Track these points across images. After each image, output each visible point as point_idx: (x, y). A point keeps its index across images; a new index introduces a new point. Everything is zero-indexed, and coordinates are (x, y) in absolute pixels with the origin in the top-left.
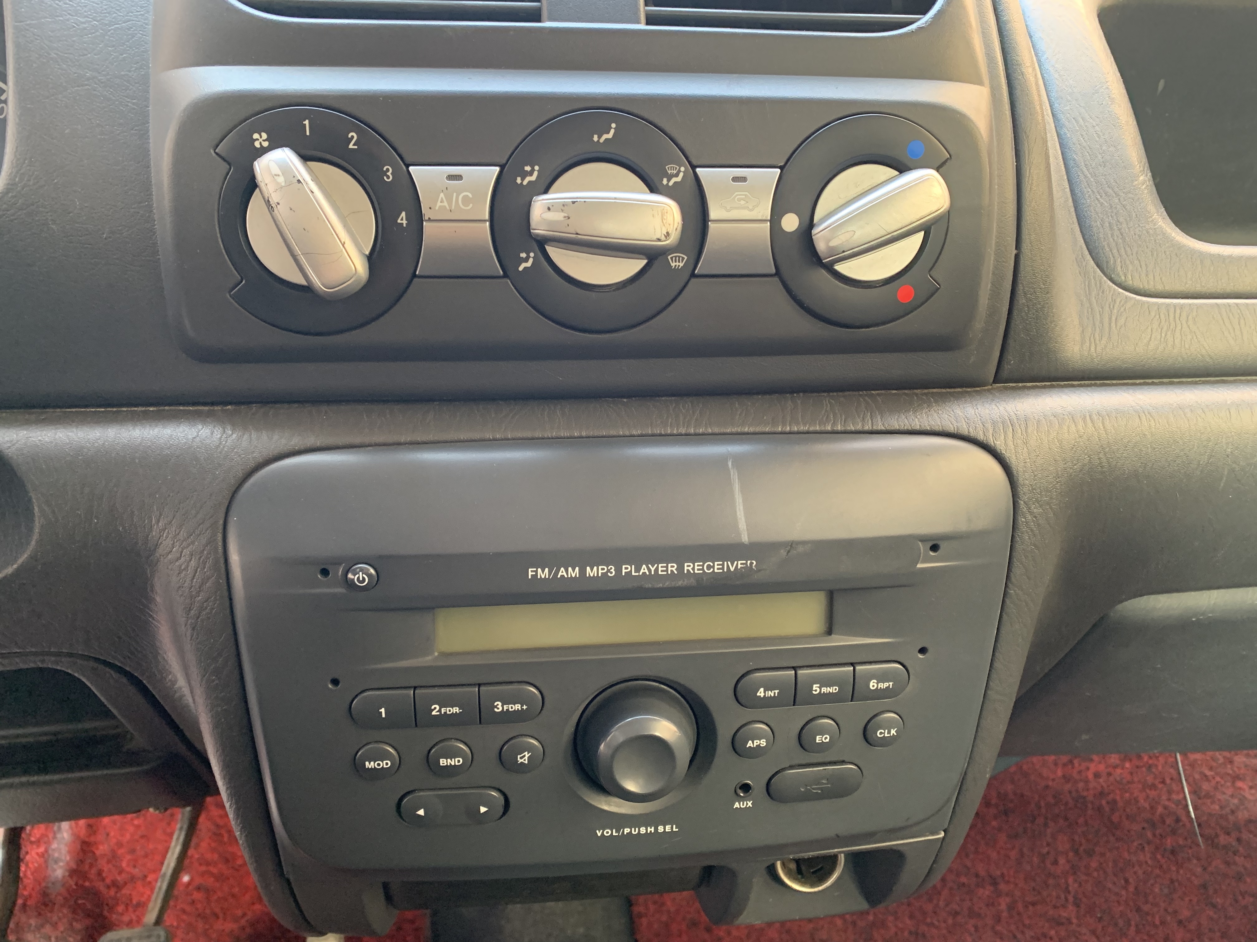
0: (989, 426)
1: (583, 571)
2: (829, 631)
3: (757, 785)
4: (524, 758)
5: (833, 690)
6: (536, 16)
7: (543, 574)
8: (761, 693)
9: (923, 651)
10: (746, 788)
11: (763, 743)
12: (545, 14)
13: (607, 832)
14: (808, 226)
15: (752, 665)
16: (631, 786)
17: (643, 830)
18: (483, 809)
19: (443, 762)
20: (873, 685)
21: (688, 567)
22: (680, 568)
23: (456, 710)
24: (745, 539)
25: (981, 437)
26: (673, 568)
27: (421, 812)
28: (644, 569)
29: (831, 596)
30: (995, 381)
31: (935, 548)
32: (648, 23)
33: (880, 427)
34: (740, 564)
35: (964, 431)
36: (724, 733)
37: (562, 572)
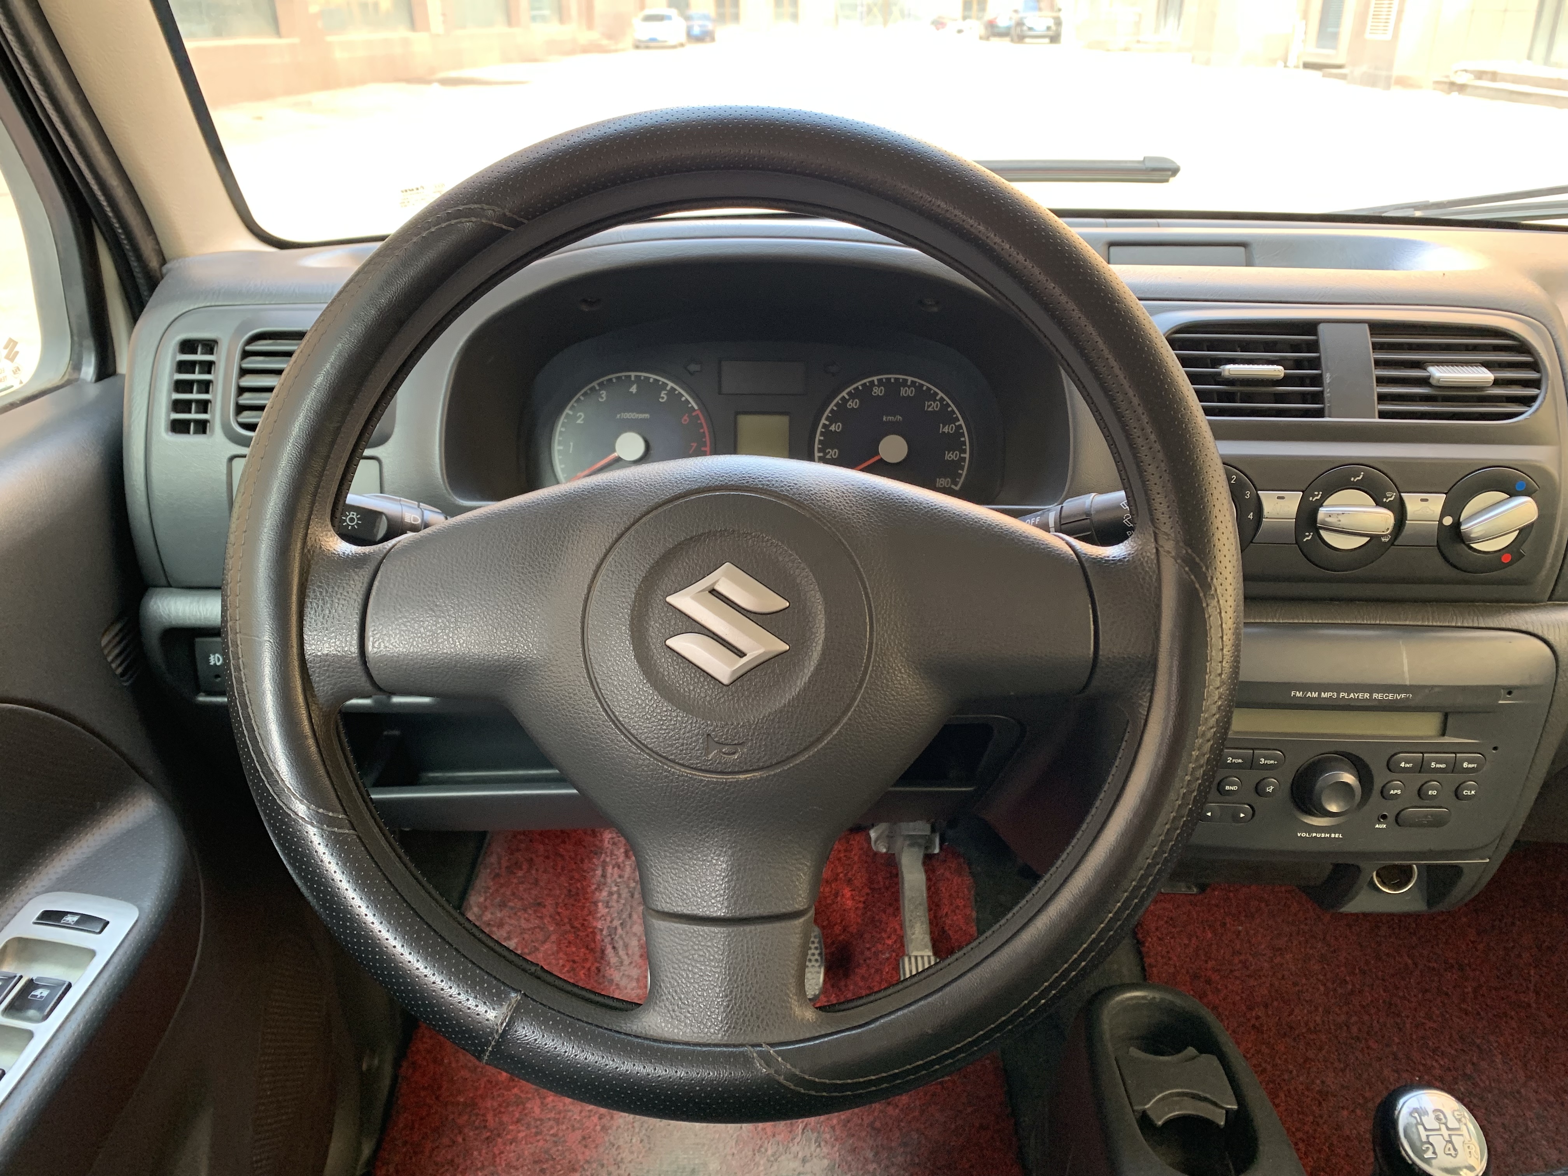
0: (1545, 627)
1: (1320, 695)
2: (1443, 734)
3: (1391, 818)
4: (1270, 789)
5: (1443, 766)
6: (1320, 413)
7: (1299, 694)
8: (1403, 765)
9: (1495, 748)
10: (1384, 817)
11: (1399, 792)
12: (1326, 412)
13: (1304, 835)
14: (1457, 524)
15: (1399, 750)
16: (1333, 808)
17: (1323, 835)
18: (1242, 815)
19: (1227, 788)
20: (1465, 765)
21: (1375, 695)
22: (1371, 696)
23: (1240, 761)
24: (1408, 683)
25: (1540, 634)
26: (1367, 695)
27: (1209, 814)
28: (1352, 695)
29: (1446, 716)
30: (1550, 599)
31: (1510, 693)
32: (1380, 417)
33: (1483, 625)
34: (1403, 696)
35: (1531, 629)
36: (1377, 786)
37: (1309, 694)
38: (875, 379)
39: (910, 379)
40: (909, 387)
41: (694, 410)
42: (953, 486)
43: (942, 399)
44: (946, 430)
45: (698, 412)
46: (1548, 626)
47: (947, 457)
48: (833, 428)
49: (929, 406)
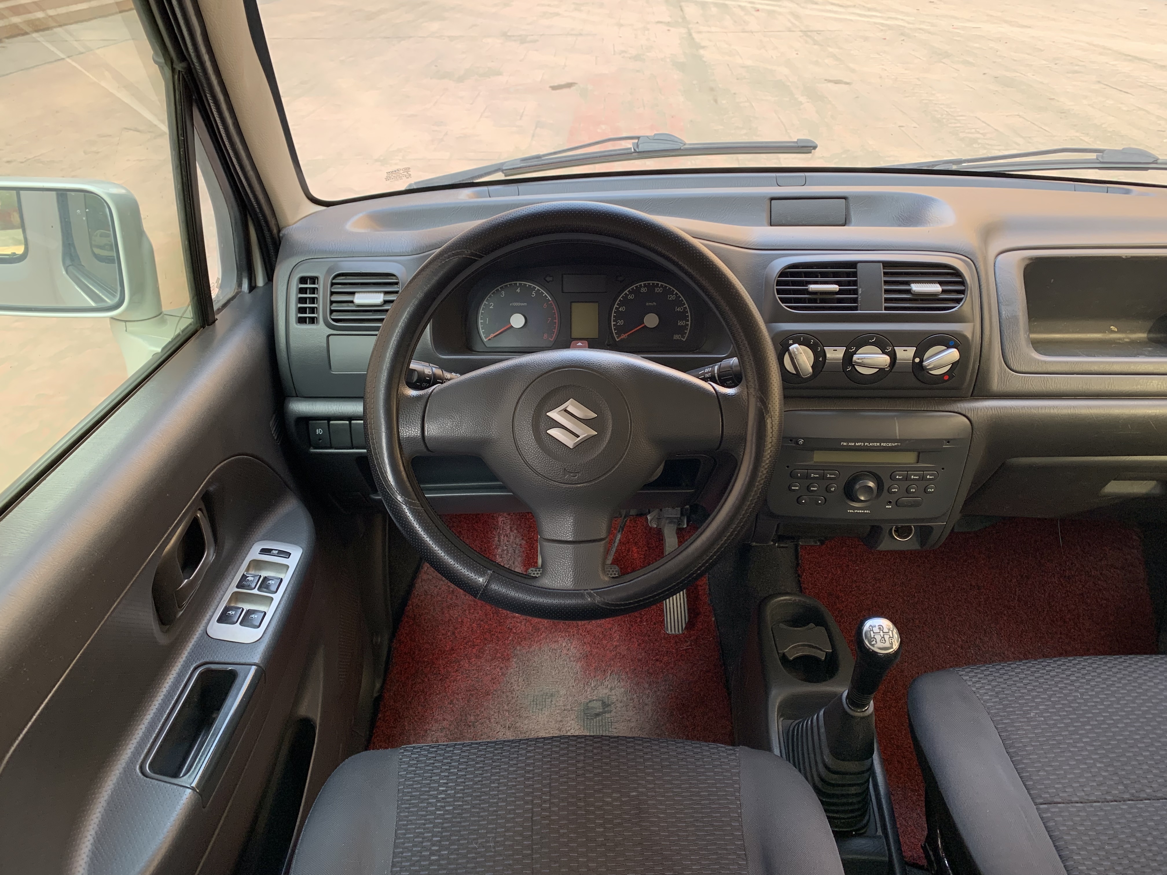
0: (967, 411)
1: (855, 444)
2: (918, 462)
3: (894, 502)
4: (833, 489)
5: (917, 477)
6: (856, 308)
7: (845, 444)
8: (897, 477)
9: (943, 469)
10: (890, 502)
11: (896, 490)
12: (859, 308)
13: (851, 511)
14: (922, 361)
15: (895, 470)
16: (862, 498)
17: (860, 511)
18: (820, 502)
19: (812, 489)
20: (928, 477)
21: (882, 444)
22: (880, 444)
23: (818, 476)
24: (898, 438)
25: (964, 413)
26: (878, 444)
27: (803, 501)
28: (871, 444)
29: (919, 453)
30: (971, 396)
31: (948, 442)
32: (885, 310)
33: (937, 410)
34: (896, 444)
35: (960, 411)
36: (886, 487)
37: (850, 444)
38: (642, 283)
39: (660, 283)
40: (660, 288)
41: (550, 301)
42: (682, 339)
43: (676, 294)
44: (678, 309)
45: (552, 302)
46: (968, 410)
47: (679, 324)
48: (620, 309)
49: (670, 298)
